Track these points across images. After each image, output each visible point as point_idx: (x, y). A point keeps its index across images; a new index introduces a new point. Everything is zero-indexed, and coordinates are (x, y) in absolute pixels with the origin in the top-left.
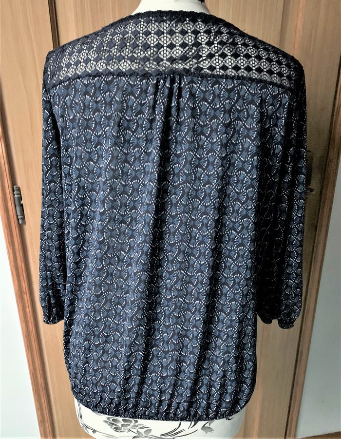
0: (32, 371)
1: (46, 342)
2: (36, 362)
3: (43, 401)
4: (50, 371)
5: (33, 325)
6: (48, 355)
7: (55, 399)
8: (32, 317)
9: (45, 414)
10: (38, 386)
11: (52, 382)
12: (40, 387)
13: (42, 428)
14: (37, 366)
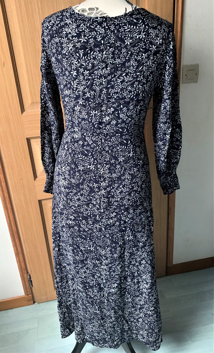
0: (9, 222)
1: (15, 204)
2: (11, 216)
3: (16, 241)
4: (19, 221)
5: (7, 193)
6: (17, 212)
7: (23, 239)
8: (6, 188)
9: (19, 249)
10: (13, 232)
11: (21, 229)
12: (14, 232)
13: (18, 258)
14: (11, 219)
